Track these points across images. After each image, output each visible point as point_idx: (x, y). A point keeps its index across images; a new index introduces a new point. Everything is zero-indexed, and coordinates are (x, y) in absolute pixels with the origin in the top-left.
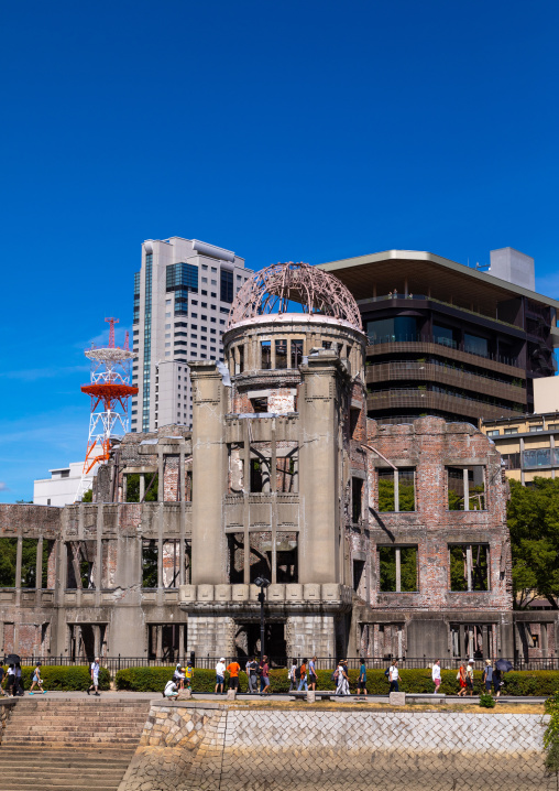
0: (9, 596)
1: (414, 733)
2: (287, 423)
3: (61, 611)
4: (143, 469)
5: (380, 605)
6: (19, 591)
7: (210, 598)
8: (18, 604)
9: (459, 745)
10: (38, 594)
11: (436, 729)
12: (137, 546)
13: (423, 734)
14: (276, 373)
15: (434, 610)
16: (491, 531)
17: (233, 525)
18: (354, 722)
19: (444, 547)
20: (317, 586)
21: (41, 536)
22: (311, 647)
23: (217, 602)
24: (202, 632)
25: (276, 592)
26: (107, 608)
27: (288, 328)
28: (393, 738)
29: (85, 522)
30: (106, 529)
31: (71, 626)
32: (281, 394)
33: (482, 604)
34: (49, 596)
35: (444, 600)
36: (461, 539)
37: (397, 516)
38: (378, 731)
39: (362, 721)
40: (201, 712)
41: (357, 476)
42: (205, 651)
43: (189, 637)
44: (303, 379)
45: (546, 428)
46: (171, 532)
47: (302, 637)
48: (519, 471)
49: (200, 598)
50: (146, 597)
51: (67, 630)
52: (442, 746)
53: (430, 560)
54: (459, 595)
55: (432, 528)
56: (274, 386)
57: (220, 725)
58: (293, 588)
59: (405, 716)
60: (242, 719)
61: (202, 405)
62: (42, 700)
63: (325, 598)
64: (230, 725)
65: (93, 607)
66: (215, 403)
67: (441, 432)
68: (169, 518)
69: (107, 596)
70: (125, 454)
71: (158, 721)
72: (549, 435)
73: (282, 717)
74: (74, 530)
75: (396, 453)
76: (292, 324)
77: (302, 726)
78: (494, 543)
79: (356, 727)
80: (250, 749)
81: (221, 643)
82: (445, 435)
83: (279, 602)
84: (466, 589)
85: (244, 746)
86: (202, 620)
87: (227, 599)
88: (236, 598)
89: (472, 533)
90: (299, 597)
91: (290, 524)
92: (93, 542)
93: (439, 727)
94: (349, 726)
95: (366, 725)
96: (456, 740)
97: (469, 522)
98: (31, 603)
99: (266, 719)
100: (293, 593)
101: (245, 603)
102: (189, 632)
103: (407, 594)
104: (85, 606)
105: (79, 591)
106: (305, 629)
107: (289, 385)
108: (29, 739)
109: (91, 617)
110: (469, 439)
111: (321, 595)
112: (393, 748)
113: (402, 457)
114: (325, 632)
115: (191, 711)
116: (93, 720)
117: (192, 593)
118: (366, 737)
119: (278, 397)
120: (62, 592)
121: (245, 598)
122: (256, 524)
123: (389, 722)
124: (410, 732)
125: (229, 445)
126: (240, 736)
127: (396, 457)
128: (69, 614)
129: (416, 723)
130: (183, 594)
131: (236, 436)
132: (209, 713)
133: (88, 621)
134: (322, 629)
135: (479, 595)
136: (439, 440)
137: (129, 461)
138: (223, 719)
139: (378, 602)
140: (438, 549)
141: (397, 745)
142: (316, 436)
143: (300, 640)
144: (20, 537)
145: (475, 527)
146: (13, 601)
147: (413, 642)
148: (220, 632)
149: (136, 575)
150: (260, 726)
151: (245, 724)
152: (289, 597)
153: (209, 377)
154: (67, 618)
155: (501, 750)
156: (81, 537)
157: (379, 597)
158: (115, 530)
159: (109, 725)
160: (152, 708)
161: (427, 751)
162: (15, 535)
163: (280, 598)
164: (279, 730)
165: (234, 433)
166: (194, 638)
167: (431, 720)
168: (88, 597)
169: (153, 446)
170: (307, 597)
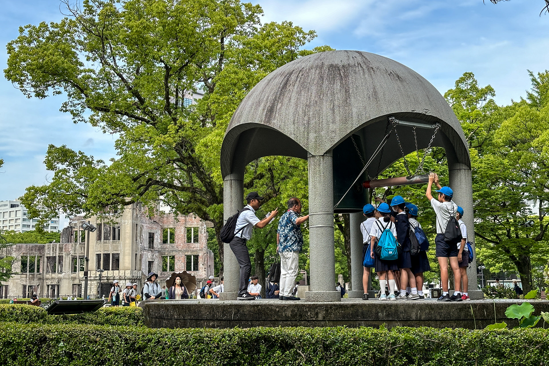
3: (44, 280)
5: (162, 276)
6: (28, 273)
10: (35, 276)
12: (70, 258)
16: (200, 250)
17: (98, 251)
19: (184, 256)
20: (124, 271)
21: (37, 255)
23: (91, 277)
26: (60, 280)
29: (52, 250)
30: (59, 252)
31: (48, 286)
33: (196, 275)
34: (40, 275)
36: (189, 253)
37: (168, 245)
41: (151, 232)
43: (82, 289)
46: (82, 253)
50: (73, 275)
51: (46, 287)
53: (179, 260)
55: (180, 249)
65: (55, 279)
69: (60, 275)
74: (49, 252)
75: (169, 223)
78: (200, 255)
81: (93, 290)
83: (111, 277)
84: (191, 270)
87: (95, 276)
89: (193, 251)
90: (118, 275)
91: (117, 251)
92: (55, 257)
97: (193, 247)
98: (33, 278)
100: (117, 273)
102: (82, 287)
103: (171, 272)
104: (52, 278)
105: (50, 274)
109: (55, 283)
111: (125, 274)
117: (83, 274)
120: (45, 274)
122: (105, 251)
125: (98, 224)
128: (47, 281)
130: (80, 274)
133: (53, 284)
135: (195, 271)
136: (183, 218)
140: (182, 257)
142: (126, 221)
144: (28, 256)
145: (194, 249)
146: (26, 277)
148: (93, 287)
149: (69, 268)
152: (115, 275)
154: (47, 283)
156: (51, 255)
157: (161, 274)
158: (63, 253)
165: (99, 221)
168: (53, 275)
170: (120, 275)
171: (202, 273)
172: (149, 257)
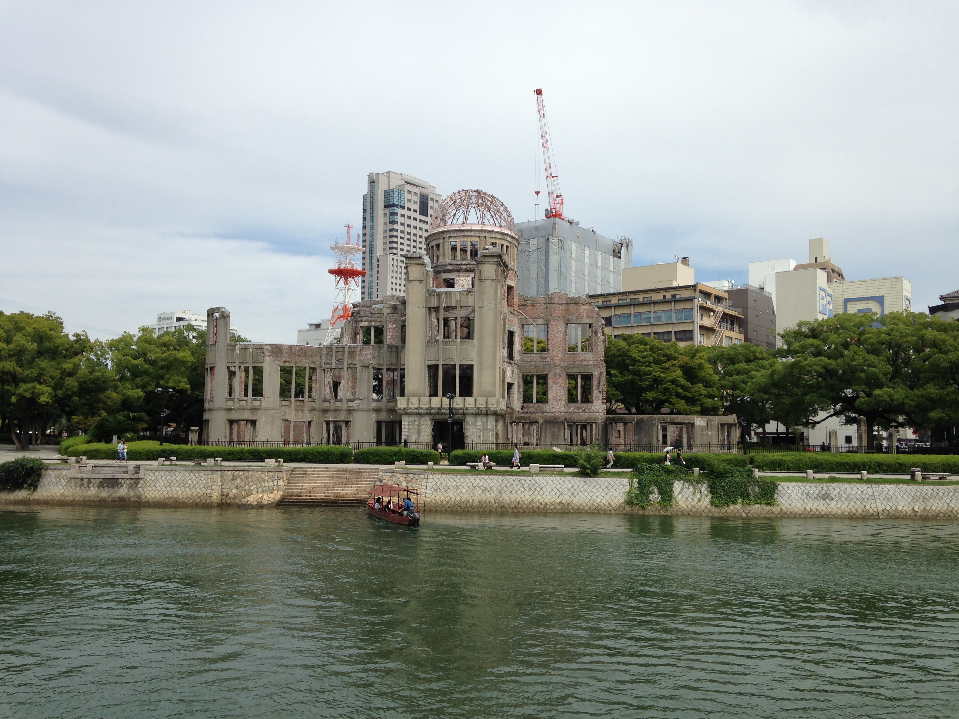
0: (287, 403)
1: (544, 490)
2: (467, 295)
3: (321, 413)
4: (373, 323)
5: (523, 411)
6: (293, 399)
7: (416, 405)
8: (293, 408)
9: (572, 497)
10: (306, 402)
11: (558, 487)
12: (370, 372)
13: (550, 489)
14: (460, 263)
15: (557, 414)
16: (594, 365)
17: (432, 360)
18: (507, 482)
19: (564, 376)
20: (485, 399)
21: (307, 365)
22: (480, 436)
23: (421, 408)
24: (411, 426)
25: (459, 402)
26: (350, 411)
27: (469, 234)
28: (531, 493)
29: (336, 357)
30: (350, 362)
31: (327, 423)
32: (463, 276)
33: (587, 411)
34: (313, 404)
35: (563, 408)
36: (575, 371)
37: (535, 355)
38: (522, 489)
39: (512, 482)
40: (411, 476)
41: (511, 330)
42: (413, 439)
43: (403, 430)
44: (478, 267)
45: (628, 301)
46: (391, 364)
47: (474, 430)
48: (610, 328)
49: (410, 405)
50: (375, 405)
51: (324, 425)
52: (561, 498)
53: (555, 383)
54: (572, 404)
55: (557, 363)
56: (459, 271)
57: (423, 484)
58: (469, 399)
59: (539, 479)
60: (437, 480)
61: (412, 283)
62: (310, 468)
63: (490, 406)
64: (429, 484)
65: (341, 410)
66: (420, 281)
67: (565, 302)
68: (391, 354)
69: (351, 404)
70: (362, 314)
71: (384, 481)
72: (631, 305)
73: (462, 480)
74: (329, 362)
75: (535, 315)
76: (471, 230)
77: (474, 485)
78: (596, 374)
79: (508, 485)
80: (442, 498)
81: (423, 434)
82: (567, 304)
83: (460, 409)
84: (577, 401)
85: (438, 497)
86: (411, 419)
87: (427, 406)
88: (433, 406)
89: (582, 366)
90: (473, 406)
91: (469, 359)
92: (341, 369)
93: (559, 486)
94: (503, 485)
95: (515, 485)
96: (570, 494)
97: (581, 359)
98: (301, 408)
99: (452, 480)
100: (469, 403)
101: (439, 409)
102: (403, 426)
103: (540, 404)
104: (336, 410)
105: (332, 401)
106: (476, 425)
107: (469, 271)
108: (301, 492)
109: (342, 417)
110: (582, 307)
111: (487, 405)
112: (530, 499)
113: (539, 318)
114: (489, 427)
115: (405, 476)
116: (344, 480)
117: (405, 402)
118: (514, 492)
119: (461, 278)
120: (321, 401)
121: (439, 406)
122: (447, 359)
123: (529, 483)
124: (542, 489)
125: (430, 309)
126: (436, 490)
127: (535, 318)
128: (326, 415)
129: (545, 483)
130: (399, 403)
131: (434, 303)
132: (415, 476)
133: (338, 419)
134: (487, 425)
135: (585, 405)
136: (563, 307)
137: (364, 318)
138: (425, 481)
139: (522, 409)
140: (560, 376)
141: (533, 497)
142: (486, 303)
143: (473, 432)
144: (294, 365)
145: (584, 363)
146: (290, 406)
147: (543, 434)
148: (422, 426)
149: (368, 391)
150: (448, 485)
151: (439, 484)
152: (466, 406)
153: (417, 264)
154: (325, 417)
155: (598, 500)
156: (334, 366)
157: (523, 406)
158: (355, 362)
159: (353, 484)
160: (381, 473)
161: (552, 501)
162: (291, 365)
163: (461, 406)
164: (460, 487)
165: (433, 302)
166: (406, 430)
167: (555, 482)
169: (381, 309)
170: (478, 406)
171: (598, 407)
172: (508, 375)
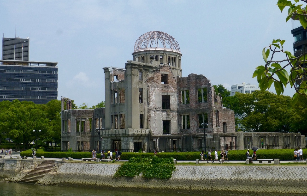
0: (78, 134)
2: (121, 83)
6: (81, 133)
7: (105, 134)
10: (87, 133)
15: (193, 134)
17: (112, 113)
19: (196, 115)
21: (86, 118)
22: (125, 146)
24: (105, 143)
29: (97, 114)
30: (100, 115)
35: (196, 131)
36: (201, 112)
37: (185, 105)
41: (166, 95)
44: (126, 70)
47: (123, 144)
49: (103, 134)
53: (193, 119)
54: (200, 129)
61: (106, 80)
64: (63, 167)
66: (108, 79)
67: (195, 78)
75: (184, 86)
78: (209, 113)
79: (84, 167)
81: (108, 146)
85: (64, 172)
86: (105, 140)
88: (110, 133)
89: (203, 110)
91: (123, 112)
95: (86, 167)
97: (202, 106)
99: (70, 165)
101: (111, 135)
103: (188, 129)
106: (124, 142)
110: (202, 80)
111: (126, 132)
112: (88, 174)
118: (85, 170)
122: (115, 112)
124: (93, 169)
125: (112, 90)
126: (64, 169)
134: (127, 141)
136: (195, 81)
139: (180, 132)
140: (194, 115)
141: (90, 173)
142: (128, 86)
144: (80, 118)
145: (204, 108)
148: (108, 143)
150: (68, 167)
153: (107, 72)
155: (108, 175)
160: (55, 162)
163: (118, 133)
166: (103, 144)
171: (210, 130)
172: (164, 116)
